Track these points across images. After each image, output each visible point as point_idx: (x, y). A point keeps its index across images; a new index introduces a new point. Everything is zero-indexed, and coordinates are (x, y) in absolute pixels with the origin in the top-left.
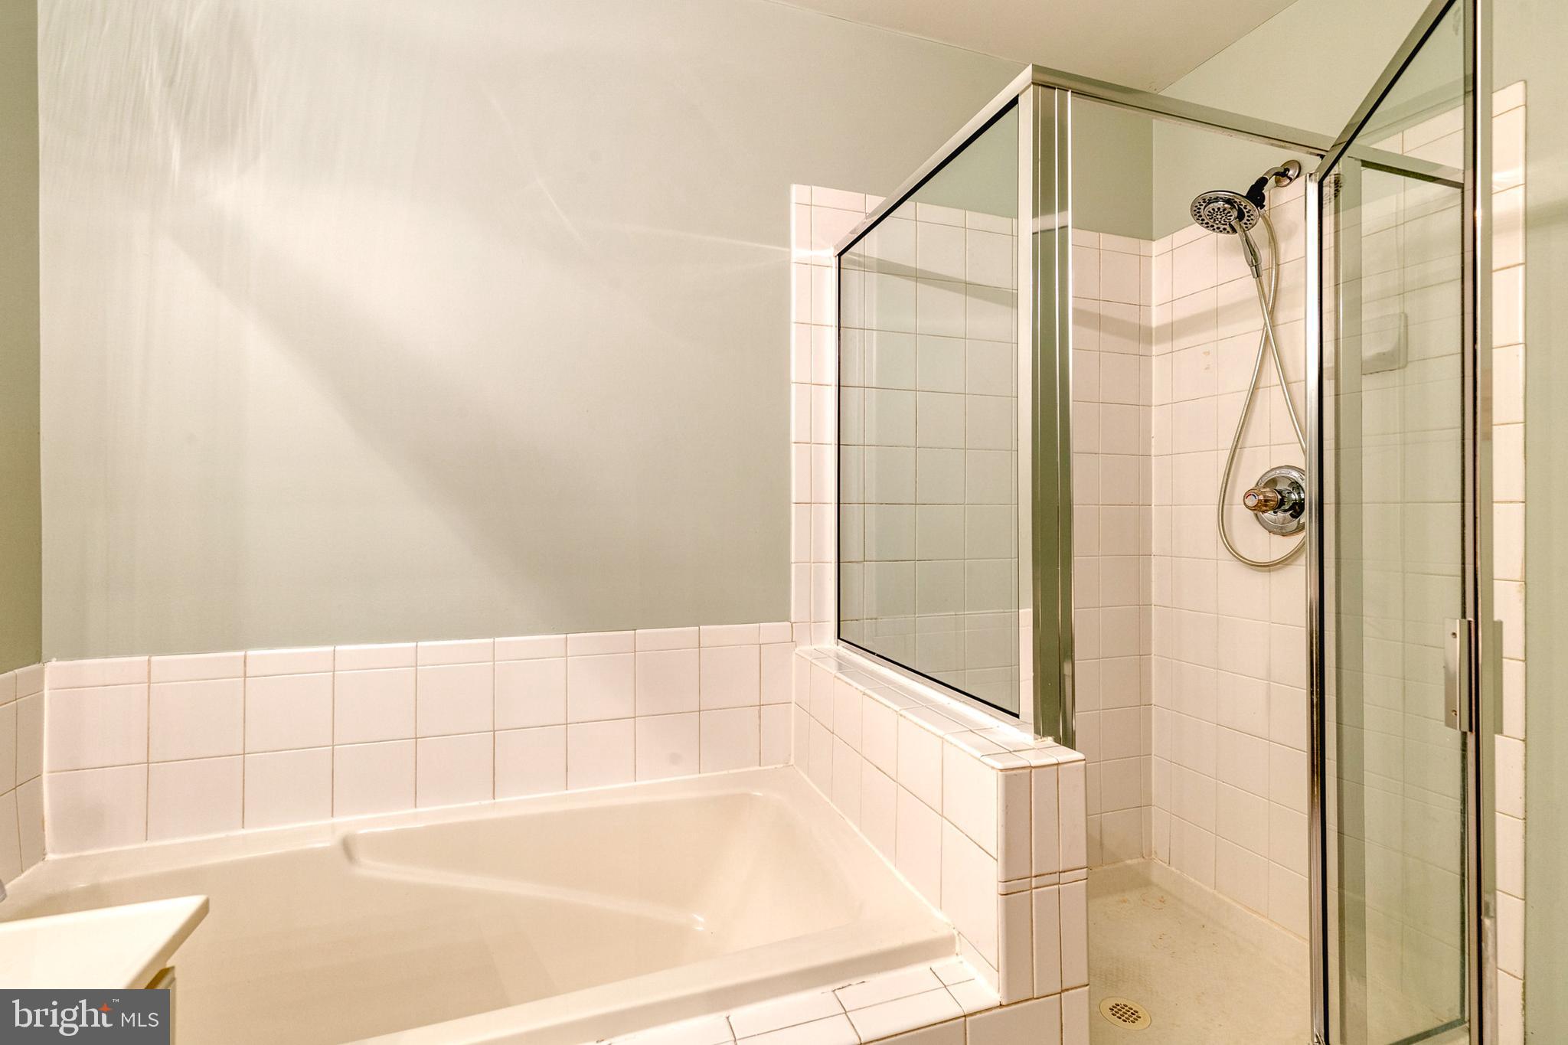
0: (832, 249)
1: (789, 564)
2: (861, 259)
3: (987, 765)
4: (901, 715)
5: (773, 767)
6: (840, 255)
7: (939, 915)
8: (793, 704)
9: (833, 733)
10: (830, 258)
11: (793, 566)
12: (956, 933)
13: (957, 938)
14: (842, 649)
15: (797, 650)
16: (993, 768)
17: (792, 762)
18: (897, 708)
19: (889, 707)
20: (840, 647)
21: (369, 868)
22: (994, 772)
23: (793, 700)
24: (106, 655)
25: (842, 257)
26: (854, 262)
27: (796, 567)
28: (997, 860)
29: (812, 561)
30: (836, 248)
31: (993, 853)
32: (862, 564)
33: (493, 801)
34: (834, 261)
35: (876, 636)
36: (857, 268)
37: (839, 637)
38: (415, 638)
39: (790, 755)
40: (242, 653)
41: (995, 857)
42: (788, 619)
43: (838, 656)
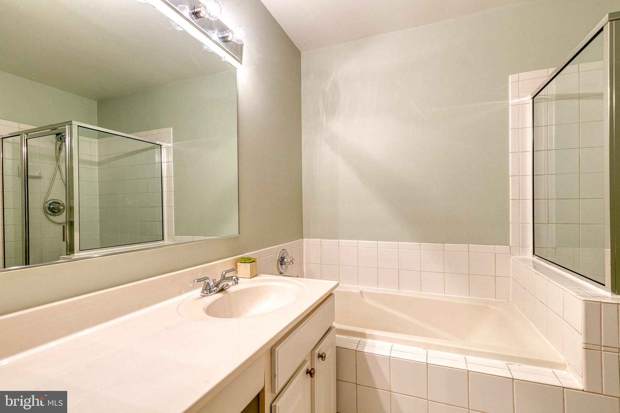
0: (530, 96)
1: (509, 224)
2: (546, 97)
3: (578, 298)
4: (549, 281)
5: (502, 300)
6: (533, 98)
7: (561, 356)
8: (511, 278)
9: (525, 289)
10: (529, 100)
11: (511, 224)
12: (567, 363)
13: (568, 365)
14: (535, 259)
15: (512, 257)
16: (580, 299)
17: (510, 300)
18: (548, 278)
19: (544, 278)
20: (534, 258)
21: (367, 300)
22: (581, 301)
23: (511, 276)
24: (313, 238)
25: (534, 98)
26: (542, 99)
27: (512, 224)
28: (581, 335)
29: (520, 223)
30: (531, 95)
31: (580, 332)
32: (547, 225)
33: (398, 290)
34: (531, 101)
35: (556, 255)
36: (544, 101)
37: (534, 254)
38: (377, 240)
39: (510, 298)
40: (338, 240)
41: (581, 333)
42: (507, 244)
43: (533, 262)
